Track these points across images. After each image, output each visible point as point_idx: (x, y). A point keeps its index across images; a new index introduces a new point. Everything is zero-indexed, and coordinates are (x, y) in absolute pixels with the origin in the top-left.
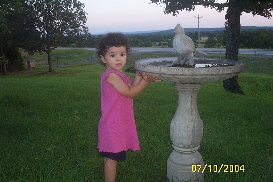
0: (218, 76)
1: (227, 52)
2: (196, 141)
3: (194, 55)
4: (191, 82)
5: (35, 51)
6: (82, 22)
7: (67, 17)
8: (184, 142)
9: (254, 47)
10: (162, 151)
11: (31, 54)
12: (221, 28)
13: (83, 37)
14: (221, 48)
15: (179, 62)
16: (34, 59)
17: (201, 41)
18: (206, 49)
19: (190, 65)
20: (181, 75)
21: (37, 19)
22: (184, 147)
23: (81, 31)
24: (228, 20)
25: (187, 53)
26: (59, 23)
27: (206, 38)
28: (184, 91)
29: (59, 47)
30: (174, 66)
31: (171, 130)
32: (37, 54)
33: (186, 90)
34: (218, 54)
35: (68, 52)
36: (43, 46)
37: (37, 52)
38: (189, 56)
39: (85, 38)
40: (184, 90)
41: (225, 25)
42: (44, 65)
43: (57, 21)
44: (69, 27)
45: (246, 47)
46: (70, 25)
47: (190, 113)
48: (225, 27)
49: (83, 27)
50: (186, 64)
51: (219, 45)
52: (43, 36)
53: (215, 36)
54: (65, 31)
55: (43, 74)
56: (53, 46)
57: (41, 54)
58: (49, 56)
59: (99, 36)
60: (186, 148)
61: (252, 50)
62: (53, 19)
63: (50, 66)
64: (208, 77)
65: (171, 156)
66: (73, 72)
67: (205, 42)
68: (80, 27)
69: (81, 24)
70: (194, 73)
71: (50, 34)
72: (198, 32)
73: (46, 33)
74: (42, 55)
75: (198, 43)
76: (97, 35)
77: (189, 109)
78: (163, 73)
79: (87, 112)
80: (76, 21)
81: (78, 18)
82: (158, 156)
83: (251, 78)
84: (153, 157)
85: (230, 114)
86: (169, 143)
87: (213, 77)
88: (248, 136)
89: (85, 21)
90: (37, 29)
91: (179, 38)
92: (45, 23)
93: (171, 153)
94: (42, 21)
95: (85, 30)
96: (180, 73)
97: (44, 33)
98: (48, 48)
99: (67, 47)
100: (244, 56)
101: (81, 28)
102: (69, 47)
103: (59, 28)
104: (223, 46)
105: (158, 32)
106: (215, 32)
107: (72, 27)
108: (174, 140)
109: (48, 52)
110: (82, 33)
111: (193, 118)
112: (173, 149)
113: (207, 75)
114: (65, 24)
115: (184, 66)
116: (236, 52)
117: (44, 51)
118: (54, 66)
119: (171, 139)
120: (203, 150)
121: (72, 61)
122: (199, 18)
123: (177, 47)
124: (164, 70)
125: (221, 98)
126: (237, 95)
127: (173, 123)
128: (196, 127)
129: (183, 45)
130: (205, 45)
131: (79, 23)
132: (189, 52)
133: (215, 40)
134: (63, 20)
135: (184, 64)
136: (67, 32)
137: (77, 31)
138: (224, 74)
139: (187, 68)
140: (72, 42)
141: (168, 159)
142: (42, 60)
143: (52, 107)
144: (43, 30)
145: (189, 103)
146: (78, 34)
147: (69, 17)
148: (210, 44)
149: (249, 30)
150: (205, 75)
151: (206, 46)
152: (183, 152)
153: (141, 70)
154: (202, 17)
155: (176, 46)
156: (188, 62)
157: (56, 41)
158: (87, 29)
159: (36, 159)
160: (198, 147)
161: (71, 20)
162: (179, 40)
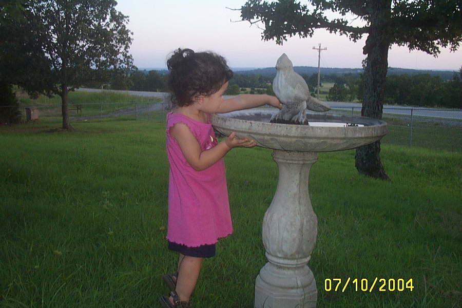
0: (345, 141)
1: (363, 108)
2: (304, 248)
3: (307, 106)
4: (301, 149)
5: (41, 92)
6: (124, 46)
7: (97, 36)
8: (284, 248)
9: (410, 103)
10: (249, 265)
11: (34, 97)
12: (356, 70)
13: (123, 72)
14: (355, 103)
15: (282, 117)
16: (38, 105)
17: (322, 90)
18: (330, 102)
19: (300, 121)
20: (284, 136)
21: (46, 39)
22: (285, 258)
23: (121, 61)
24: (367, 55)
25: (296, 101)
26: (83, 46)
27: (331, 85)
28: (289, 164)
29: (81, 87)
30: (274, 121)
31: (264, 229)
32: (43, 97)
33: (291, 162)
34: (349, 111)
35: (97, 97)
36: (54, 84)
37: (44, 94)
38: (299, 107)
39: (127, 74)
40: (288, 161)
41: (362, 65)
42: (55, 117)
43: (81, 44)
44: (101, 54)
45: (395, 102)
46: (103, 51)
47: (297, 202)
48: (362, 68)
49: (125, 56)
50: (293, 119)
51: (351, 98)
52: (55, 67)
53: (345, 83)
54: (93, 61)
55: (52, 131)
56: (71, 85)
57: (50, 97)
58: (63, 102)
59: (150, 72)
60: (288, 259)
61: (405, 108)
62: (73, 40)
63: (64, 119)
64: (329, 141)
65: (262, 271)
66: (104, 131)
67: (328, 91)
68: (120, 54)
69: (122, 50)
70: (305, 134)
71: (67, 65)
72: (317, 75)
73: (61, 61)
74: (51, 99)
75: (316, 93)
76: (147, 70)
77: (295, 195)
78: (255, 132)
79: (125, 196)
80: (113, 45)
81: (117, 39)
82: (241, 272)
83: (402, 154)
84: (232, 274)
85: (364, 210)
86: (260, 251)
87: (335, 142)
88: (392, 246)
89: (129, 46)
90: (46, 55)
91: (283, 75)
92: (60, 45)
93: (263, 268)
94: (55, 41)
95: (128, 61)
96: (283, 132)
97: (57, 62)
98: (63, 87)
99: (95, 88)
100: (392, 117)
101: (120, 56)
102: (99, 88)
103: (83, 56)
104: (359, 98)
105: (251, 71)
106: (346, 75)
107: (106, 55)
108: (268, 245)
109: (62, 95)
110: (122, 66)
111: (301, 210)
112: (267, 261)
113: (328, 138)
114: (94, 48)
115: (290, 122)
116: (378, 109)
117: (56, 92)
118: (71, 120)
119: (263, 242)
120: (317, 266)
121: (102, 112)
122: (320, 50)
123: (279, 92)
124: (257, 126)
125: (351, 183)
126: (378, 181)
127: (267, 215)
128: (305, 224)
129: (291, 88)
130: (328, 95)
131: (118, 48)
132: (299, 101)
133: (345, 89)
134: (91, 42)
135: (291, 119)
136: (96, 62)
137: (113, 62)
138: (355, 138)
139: (294, 125)
140: (104, 80)
141: (258, 276)
142: (52, 108)
143: (65, 186)
144: (57, 57)
145: (297, 184)
146: (115, 67)
147: (101, 37)
148: (337, 95)
149: (402, 75)
150: (324, 138)
151: (330, 98)
152: (282, 265)
153: (218, 126)
154: (326, 49)
155: (278, 89)
156: (297, 116)
157: (76, 76)
158: (131, 59)
159: (36, 267)
160: (309, 258)
161: (104, 43)
162: (283, 80)
